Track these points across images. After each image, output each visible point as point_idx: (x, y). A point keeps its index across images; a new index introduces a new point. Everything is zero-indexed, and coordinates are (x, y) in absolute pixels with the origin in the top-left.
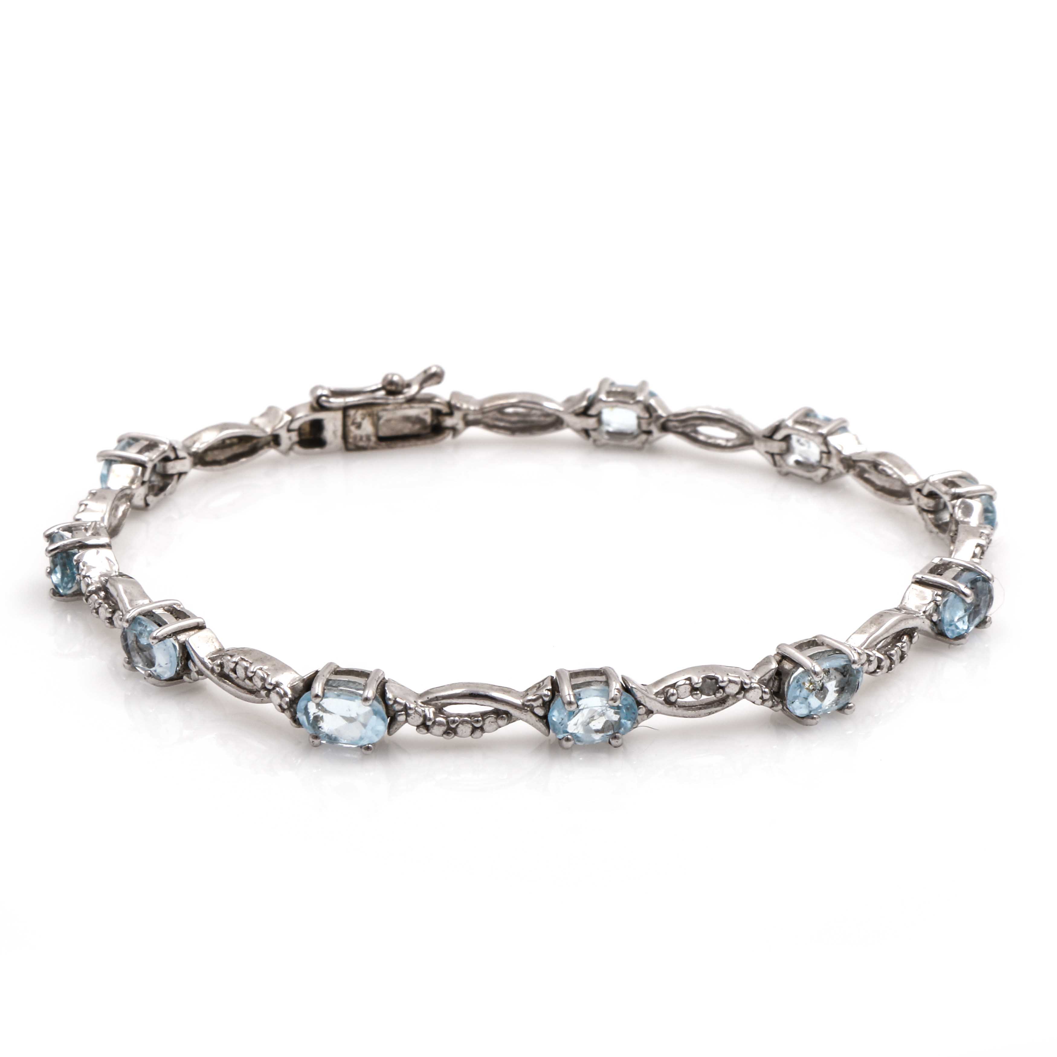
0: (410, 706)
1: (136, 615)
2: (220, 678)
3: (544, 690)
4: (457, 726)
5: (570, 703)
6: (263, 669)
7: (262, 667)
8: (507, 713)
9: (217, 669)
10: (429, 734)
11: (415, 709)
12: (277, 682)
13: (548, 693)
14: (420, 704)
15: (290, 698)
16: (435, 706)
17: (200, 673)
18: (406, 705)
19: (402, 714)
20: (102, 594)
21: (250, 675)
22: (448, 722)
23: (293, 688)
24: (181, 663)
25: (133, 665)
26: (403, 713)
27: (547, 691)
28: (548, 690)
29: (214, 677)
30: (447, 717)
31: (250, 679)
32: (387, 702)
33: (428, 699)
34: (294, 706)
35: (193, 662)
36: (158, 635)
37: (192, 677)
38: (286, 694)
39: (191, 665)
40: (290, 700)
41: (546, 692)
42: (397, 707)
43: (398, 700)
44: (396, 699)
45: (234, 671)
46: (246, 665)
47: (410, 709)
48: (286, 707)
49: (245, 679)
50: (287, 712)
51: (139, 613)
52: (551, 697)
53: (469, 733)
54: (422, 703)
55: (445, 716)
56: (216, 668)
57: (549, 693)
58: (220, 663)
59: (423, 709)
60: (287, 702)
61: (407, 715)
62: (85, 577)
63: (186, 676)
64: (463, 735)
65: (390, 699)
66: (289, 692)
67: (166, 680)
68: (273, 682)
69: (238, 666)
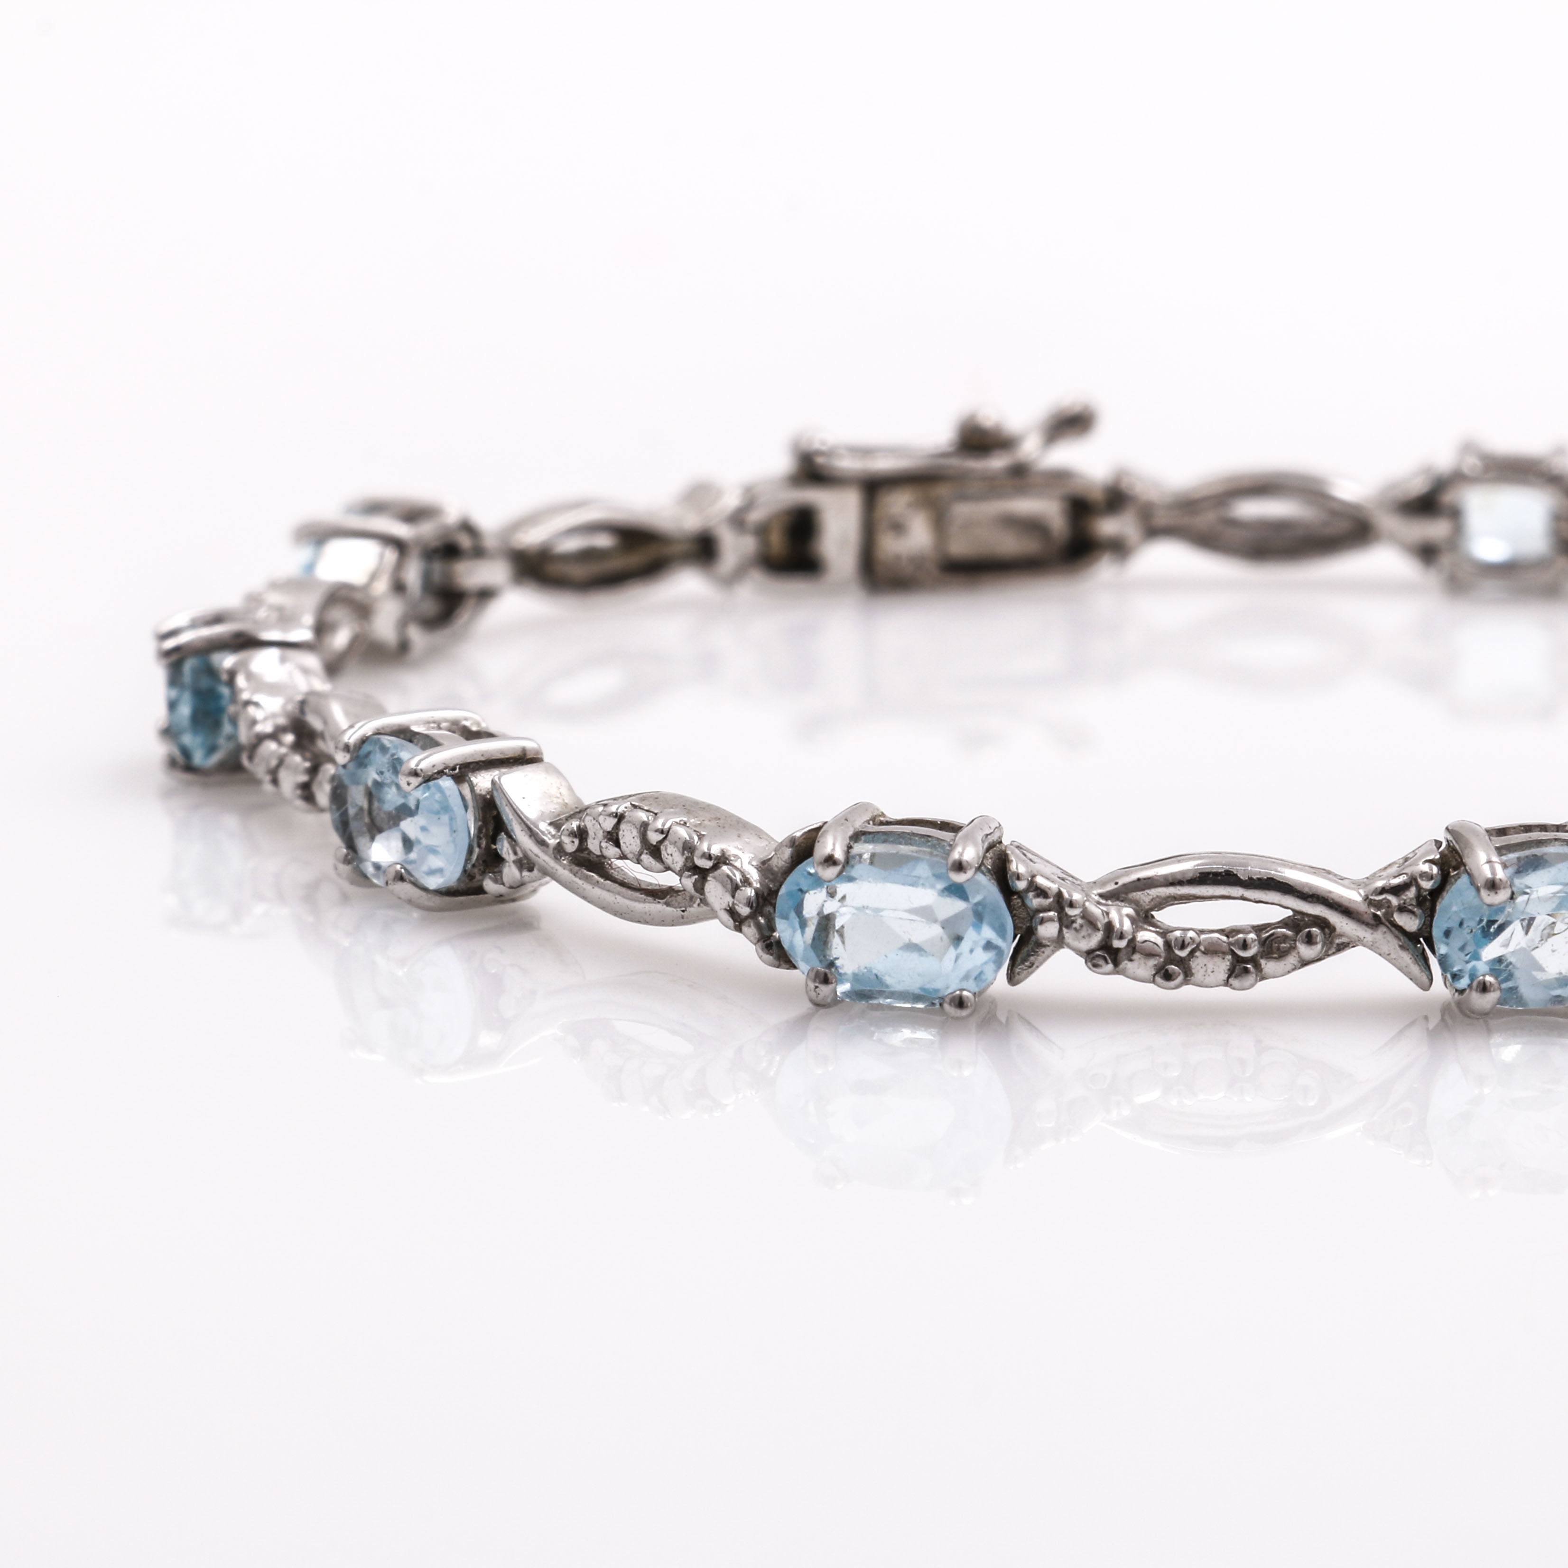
0: (1071, 895)
1: (370, 733)
2: (576, 868)
3: (1421, 863)
4: (1192, 953)
5: (1493, 885)
6: (688, 825)
7: (685, 819)
8: (1323, 924)
9: (571, 846)
10: (1120, 977)
11: (1084, 905)
12: (723, 852)
13: (1431, 870)
14: (1097, 898)
15: (756, 890)
16: (1135, 903)
17: (526, 864)
18: (1059, 894)
19: (1051, 920)
20: (289, 738)
21: (654, 838)
22: (1168, 944)
23: (764, 867)
24: (479, 846)
25: (358, 866)
26: (1051, 914)
27: (1427, 865)
28: (1432, 862)
29: (562, 869)
30: (1164, 933)
31: (655, 851)
32: (1010, 884)
33: (1116, 886)
34: (769, 909)
35: (510, 836)
36: (423, 765)
37: (505, 879)
38: (746, 882)
39: (504, 847)
40: (757, 894)
41: (1425, 868)
42: (1035, 902)
43: (1040, 880)
44: (1033, 876)
45: (613, 838)
46: (645, 819)
47: (1071, 905)
48: (744, 911)
49: (640, 854)
50: (750, 926)
51: (378, 730)
52: (1439, 878)
53: (1223, 973)
54: (1101, 896)
55: (1161, 931)
56: (566, 840)
57: (1435, 870)
58: (579, 827)
59: (1104, 908)
60: (749, 899)
61: (1065, 922)
62: (247, 703)
63: (490, 878)
64: (1208, 980)
65: (1018, 877)
66: (754, 876)
67: (440, 892)
68: (715, 850)
69: (623, 826)
